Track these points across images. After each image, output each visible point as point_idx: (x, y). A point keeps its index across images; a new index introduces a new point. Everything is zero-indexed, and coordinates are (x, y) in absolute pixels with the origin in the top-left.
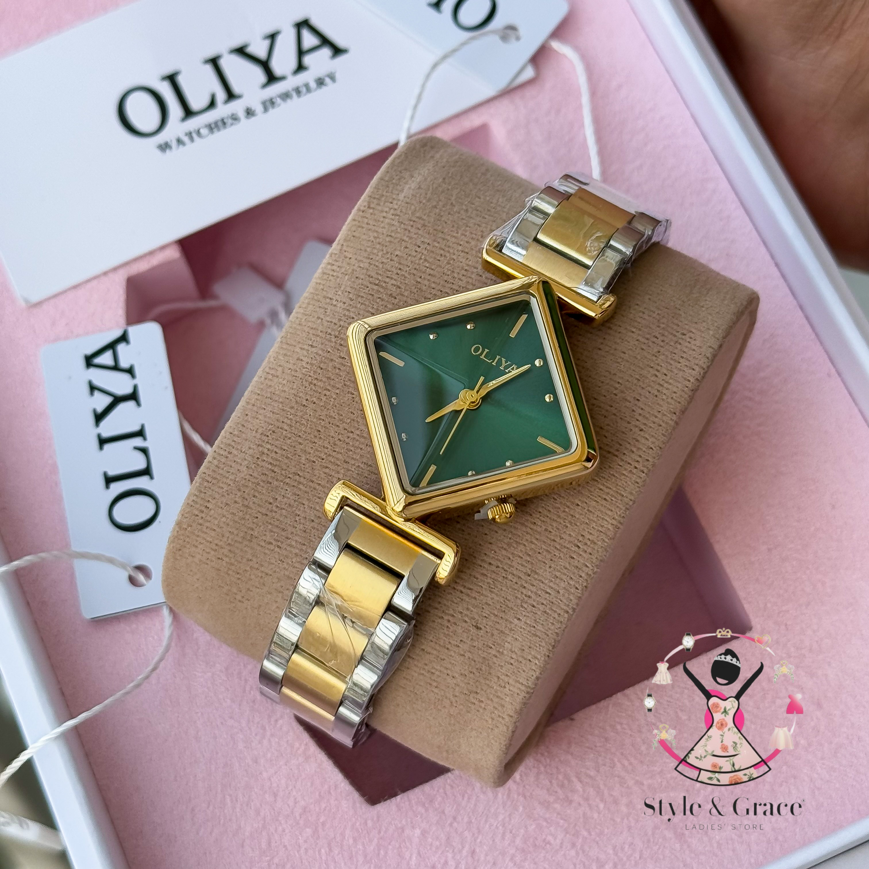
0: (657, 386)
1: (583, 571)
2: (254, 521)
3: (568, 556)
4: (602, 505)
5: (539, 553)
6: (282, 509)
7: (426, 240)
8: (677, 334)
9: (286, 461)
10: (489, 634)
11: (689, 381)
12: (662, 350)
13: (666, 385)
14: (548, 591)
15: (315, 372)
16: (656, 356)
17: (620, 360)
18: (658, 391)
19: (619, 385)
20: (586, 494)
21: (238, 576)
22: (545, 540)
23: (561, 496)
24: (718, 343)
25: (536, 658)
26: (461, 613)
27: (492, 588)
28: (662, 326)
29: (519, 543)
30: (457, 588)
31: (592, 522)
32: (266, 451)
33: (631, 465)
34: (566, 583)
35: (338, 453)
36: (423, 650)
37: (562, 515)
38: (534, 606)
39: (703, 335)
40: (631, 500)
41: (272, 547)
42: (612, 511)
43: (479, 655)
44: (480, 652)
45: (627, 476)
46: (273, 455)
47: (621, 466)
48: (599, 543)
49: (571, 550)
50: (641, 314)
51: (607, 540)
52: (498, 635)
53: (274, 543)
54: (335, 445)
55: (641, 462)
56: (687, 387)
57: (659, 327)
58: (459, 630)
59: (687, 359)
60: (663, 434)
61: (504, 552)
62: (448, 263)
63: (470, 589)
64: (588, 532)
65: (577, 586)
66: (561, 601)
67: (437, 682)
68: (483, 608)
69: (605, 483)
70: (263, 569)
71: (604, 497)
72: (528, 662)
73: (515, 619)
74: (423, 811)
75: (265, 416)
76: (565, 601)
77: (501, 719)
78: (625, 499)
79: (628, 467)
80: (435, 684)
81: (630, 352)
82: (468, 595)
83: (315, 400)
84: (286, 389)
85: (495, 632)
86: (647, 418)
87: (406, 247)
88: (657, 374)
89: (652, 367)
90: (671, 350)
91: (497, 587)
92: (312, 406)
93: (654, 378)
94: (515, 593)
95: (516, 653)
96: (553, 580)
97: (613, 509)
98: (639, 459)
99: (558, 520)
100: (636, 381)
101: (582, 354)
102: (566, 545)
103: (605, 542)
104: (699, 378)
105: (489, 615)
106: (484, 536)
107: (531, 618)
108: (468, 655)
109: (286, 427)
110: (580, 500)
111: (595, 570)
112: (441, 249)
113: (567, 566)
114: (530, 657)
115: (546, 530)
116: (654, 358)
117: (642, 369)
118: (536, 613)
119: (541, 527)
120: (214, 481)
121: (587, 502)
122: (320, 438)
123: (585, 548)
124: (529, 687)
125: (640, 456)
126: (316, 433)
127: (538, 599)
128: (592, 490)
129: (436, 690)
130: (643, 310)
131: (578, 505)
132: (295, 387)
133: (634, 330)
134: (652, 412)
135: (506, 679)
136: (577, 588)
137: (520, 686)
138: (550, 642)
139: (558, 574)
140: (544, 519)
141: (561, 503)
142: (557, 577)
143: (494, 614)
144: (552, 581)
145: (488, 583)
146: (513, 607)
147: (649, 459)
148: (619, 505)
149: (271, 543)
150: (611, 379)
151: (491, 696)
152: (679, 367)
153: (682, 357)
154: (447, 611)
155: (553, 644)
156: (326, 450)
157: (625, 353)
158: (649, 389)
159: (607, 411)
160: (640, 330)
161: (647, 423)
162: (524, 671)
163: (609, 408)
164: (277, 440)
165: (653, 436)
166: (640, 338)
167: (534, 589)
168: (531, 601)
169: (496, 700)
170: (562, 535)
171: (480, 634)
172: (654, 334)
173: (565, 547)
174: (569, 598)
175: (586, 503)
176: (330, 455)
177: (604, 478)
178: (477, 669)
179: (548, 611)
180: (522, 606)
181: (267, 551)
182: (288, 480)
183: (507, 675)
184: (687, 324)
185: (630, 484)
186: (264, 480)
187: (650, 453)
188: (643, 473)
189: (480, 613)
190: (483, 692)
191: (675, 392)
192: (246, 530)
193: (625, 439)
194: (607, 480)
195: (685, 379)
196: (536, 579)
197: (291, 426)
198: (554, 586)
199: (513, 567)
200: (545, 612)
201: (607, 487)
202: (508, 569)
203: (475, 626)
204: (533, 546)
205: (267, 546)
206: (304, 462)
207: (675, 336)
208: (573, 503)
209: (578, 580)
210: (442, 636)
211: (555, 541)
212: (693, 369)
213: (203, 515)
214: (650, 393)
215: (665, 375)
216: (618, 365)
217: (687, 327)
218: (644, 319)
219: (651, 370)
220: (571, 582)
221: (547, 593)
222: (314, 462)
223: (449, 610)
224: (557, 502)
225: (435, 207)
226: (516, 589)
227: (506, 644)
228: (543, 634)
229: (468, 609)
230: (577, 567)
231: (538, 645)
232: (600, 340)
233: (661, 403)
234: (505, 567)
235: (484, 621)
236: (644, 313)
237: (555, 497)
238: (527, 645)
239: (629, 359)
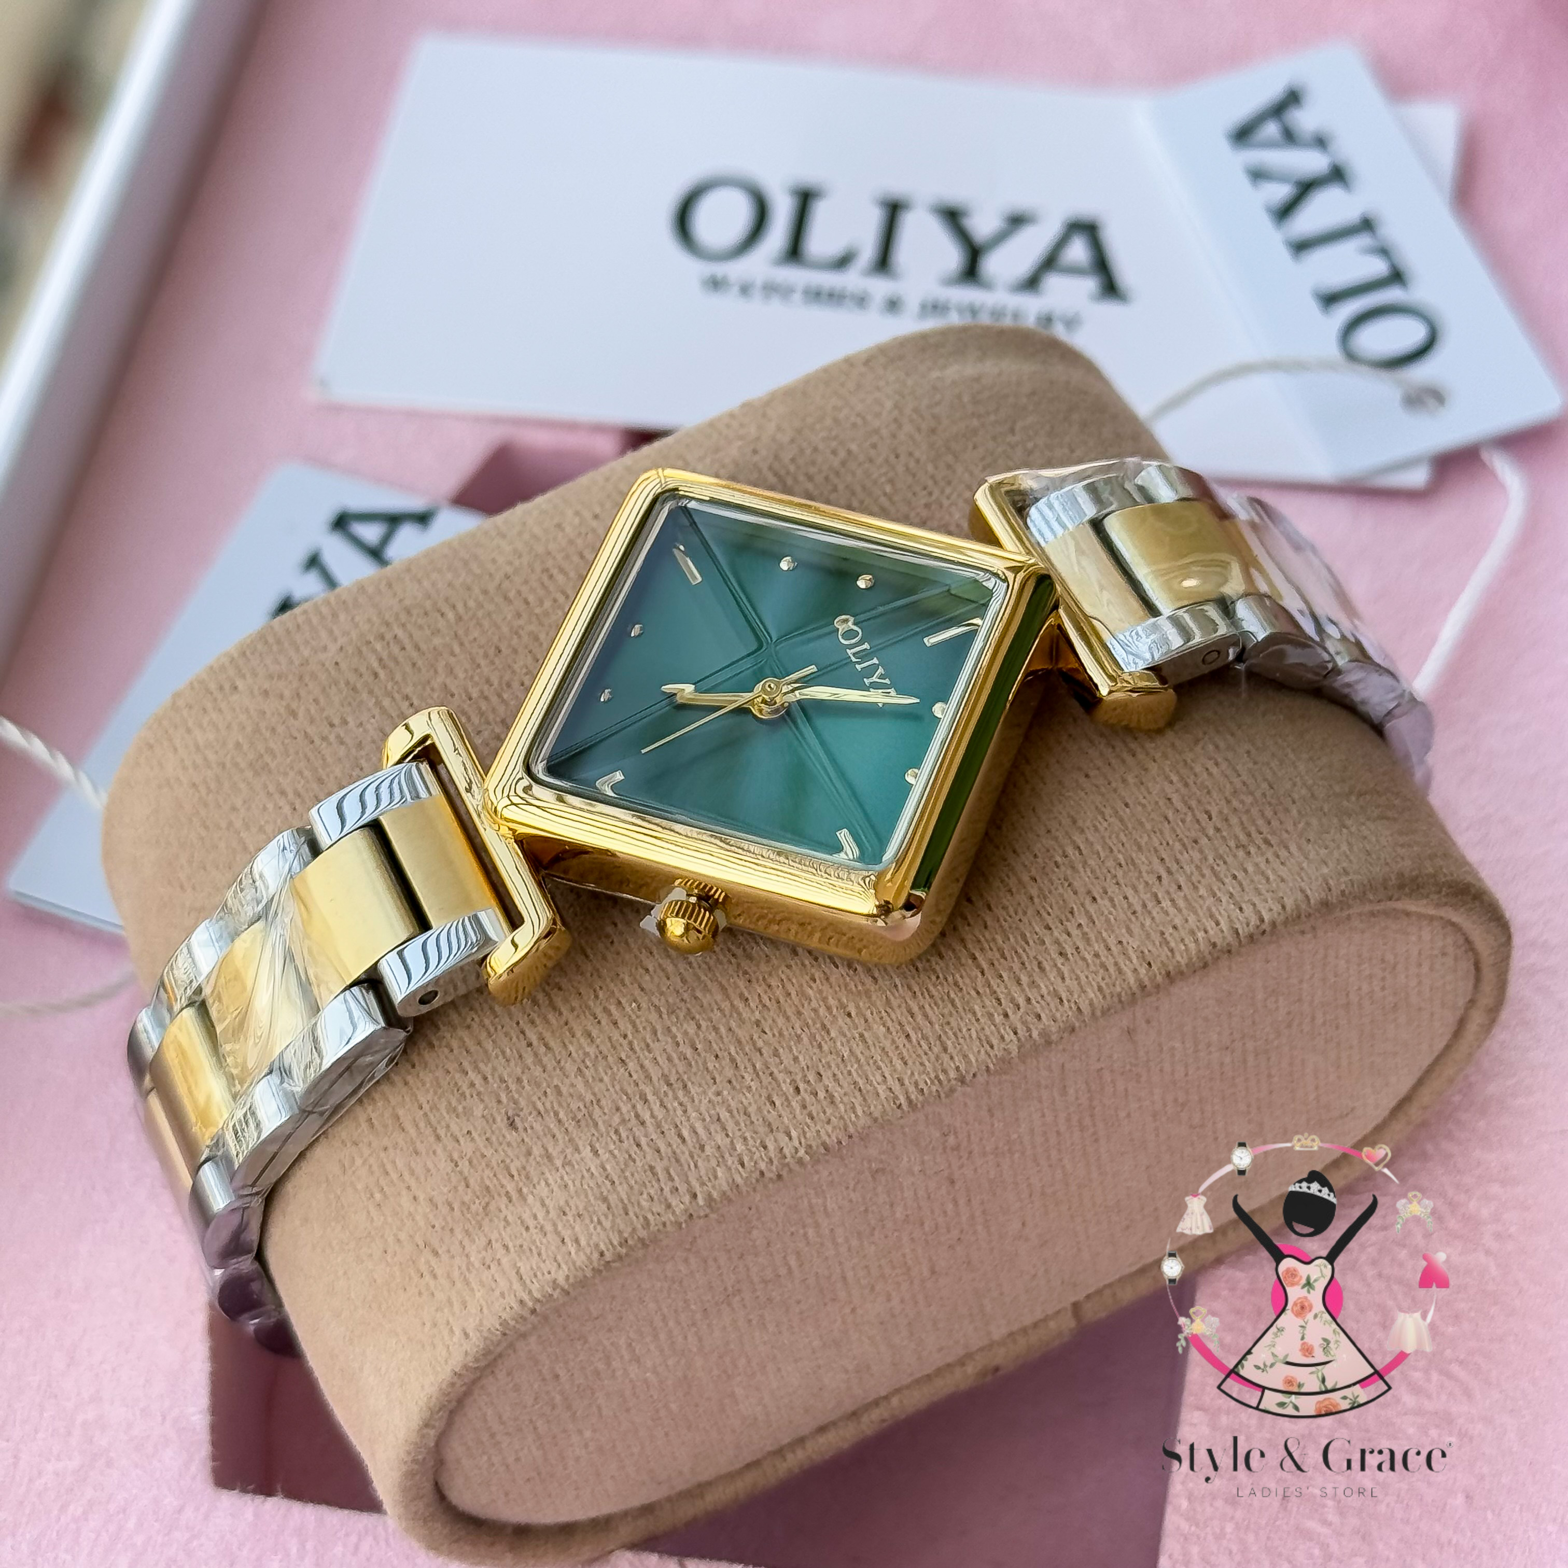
0: (1149, 895)
1: (776, 1141)
2: (286, 741)
3: (764, 1094)
4: (893, 1041)
5: (717, 1056)
6: (342, 743)
7: (917, 454)
8: (1254, 835)
9: (408, 669)
10: (524, 1149)
11: (1218, 924)
12: (1204, 841)
13: (1166, 904)
14: (685, 1133)
15: (567, 557)
16: (1184, 845)
17: (1108, 811)
18: (1144, 906)
19: (1077, 853)
20: (878, 1003)
21: (203, 833)
22: (743, 1040)
23: (827, 979)
24: (1323, 895)
25: (577, 1241)
26: (503, 1081)
27: (587, 1067)
28: (1235, 803)
29: (693, 1018)
30: (528, 1032)
31: (853, 1060)
32: (389, 636)
33: (1000, 1004)
34: (728, 1140)
35: (503, 701)
36: (398, 1118)
37: (807, 1013)
38: (638, 1145)
39: (1305, 865)
40: (957, 1068)
41: (282, 802)
42: (905, 1063)
43: (482, 1178)
44: (488, 1172)
45: (978, 1020)
46: (396, 650)
47: (978, 993)
48: (841, 1106)
49: (779, 1086)
50: (1210, 764)
51: (860, 1113)
52: (538, 1159)
53: (291, 796)
54: (509, 685)
55: (1022, 1010)
56: (1206, 932)
57: (1228, 802)
58: (478, 1111)
59: (1241, 885)
60: (1100, 989)
61: (653, 1017)
62: (927, 506)
63: (546, 1045)
64: (834, 1075)
65: (746, 1159)
66: (696, 1166)
67: (385, 1196)
68: (545, 1093)
69: (927, 1006)
70: (243, 835)
71: (908, 1029)
72: (559, 1241)
73: (589, 1148)
74: (294, 1551)
75: (434, 584)
76: (703, 1172)
77: (446, 1333)
78: (946, 1058)
79: (989, 1002)
80: (378, 1196)
81: (1140, 808)
82: (536, 1055)
83: (531, 598)
84: (501, 560)
85: (537, 1151)
86: (1088, 941)
87: (874, 446)
88: (1164, 875)
89: (1162, 859)
90: (1221, 852)
91: (596, 1070)
92: (519, 605)
93: (1152, 879)
94: (621, 1098)
95: (548, 1212)
96: (708, 1119)
97: (910, 1062)
98: (1021, 1001)
99: (793, 1018)
100: (1110, 863)
101: (1047, 766)
102: (776, 1071)
103: (854, 1112)
104: (1240, 931)
105: (546, 1111)
106: (641, 970)
107: (618, 1163)
108: (464, 1165)
109: (451, 615)
110: (858, 1007)
111: (802, 1152)
112: (932, 477)
113: (752, 1110)
114: (566, 1234)
115: (758, 1023)
116: (1178, 846)
117: (1140, 848)
118: (634, 1161)
119: (753, 1012)
120: (275, 648)
121: (870, 1020)
122: (492, 663)
123: (809, 1099)
124: (530, 1292)
125: (1028, 1000)
126: (492, 652)
127: (654, 1137)
128: (895, 1003)
129: (374, 1212)
130: (1219, 760)
131: (849, 1015)
132: (517, 563)
133: (1175, 778)
134: (1105, 934)
135: (501, 1252)
136: (743, 1165)
137: (515, 1279)
138: (622, 1227)
139: (724, 1115)
140: (768, 1003)
141: (820, 992)
142: (719, 1119)
143: (556, 1114)
144: (704, 1120)
145: (587, 1054)
146: (600, 1123)
147: (1043, 1016)
148: (927, 1063)
149: (283, 793)
150: (1067, 833)
151: (456, 1274)
152: (1215, 888)
153: (1235, 877)
154: (481, 1065)
155: (626, 1235)
156: (486, 687)
157: (1127, 805)
158: (1130, 892)
159: (1020, 881)
160: (1186, 785)
161: (1081, 947)
162: (539, 1254)
163: (1026, 878)
164: (421, 627)
165: (1078, 978)
166: (1175, 798)
167: (660, 1113)
168: (638, 1132)
169: (459, 1285)
170: (781, 1050)
171: (508, 1136)
172: (1209, 808)
173: (771, 1074)
174: (715, 1171)
175: (866, 1021)
176: (486, 698)
177: (932, 997)
178: (463, 1203)
179: (659, 1170)
180: (616, 1132)
181: (270, 806)
182: (386, 702)
183: (506, 1247)
184: (1287, 831)
185: (974, 1036)
186: (352, 682)
187: (1052, 1005)
188: (1016, 1033)
189: (535, 1098)
190: (445, 1257)
191: (1175, 927)
192: (262, 751)
193: (1020, 951)
194: (936, 1004)
195: (1212, 916)
196: (676, 1098)
197: (459, 618)
198: (700, 1131)
199: (650, 1052)
200: (652, 1168)
201: (926, 1016)
202: (637, 1048)
203: (509, 1118)
204: (712, 1036)
205: (277, 796)
206: (436, 686)
207: (1249, 835)
208: (843, 1006)
209: (754, 1149)
210: (443, 1106)
211: (761, 1054)
212: (1241, 909)
213: (220, 697)
214: (1126, 898)
215: (1180, 887)
216: (1100, 818)
217: (1285, 835)
218: (1210, 774)
219: (1156, 861)
220: (740, 1147)
221: (680, 1136)
222: (453, 695)
223: (486, 1065)
224: (814, 985)
225: (979, 416)
226: (626, 1094)
227: (543, 1183)
228: (620, 1205)
229: (519, 1080)
230: (770, 1125)
231: (595, 1219)
232: (1099, 763)
233: (1136, 929)
234: (636, 1042)
235: (530, 1119)
236: (1217, 764)
237: (817, 977)
238: (577, 1207)
239: (1126, 819)
